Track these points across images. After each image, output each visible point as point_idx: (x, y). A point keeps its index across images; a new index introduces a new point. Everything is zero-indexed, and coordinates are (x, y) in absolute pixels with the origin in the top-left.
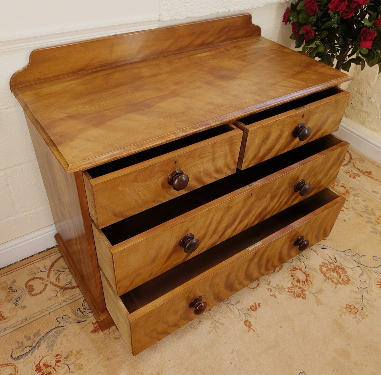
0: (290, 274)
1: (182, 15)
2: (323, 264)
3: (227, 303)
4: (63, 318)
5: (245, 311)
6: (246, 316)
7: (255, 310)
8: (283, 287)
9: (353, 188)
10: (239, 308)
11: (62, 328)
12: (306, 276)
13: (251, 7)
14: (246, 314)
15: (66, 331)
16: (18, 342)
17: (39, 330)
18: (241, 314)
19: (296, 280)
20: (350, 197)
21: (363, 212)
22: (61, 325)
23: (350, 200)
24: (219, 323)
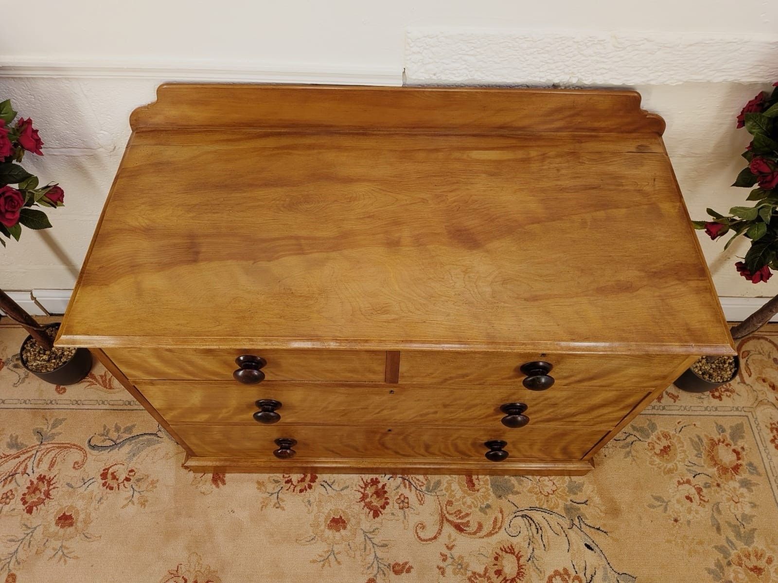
0: (496, 553)
2: (562, 572)
3: (368, 537)
5: (383, 564)
6: (378, 572)
7: (397, 573)
8: (468, 565)
9: (755, 468)
10: (379, 554)
11: (157, 439)
12: (518, 574)
14: (382, 569)
15: (159, 445)
16: (105, 427)
17: (134, 426)
18: (374, 565)
19: (496, 568)
20: (731, 482)
21: (729, 524)
22: (159, 434)
23: (726, 486)
24: (335, 557)
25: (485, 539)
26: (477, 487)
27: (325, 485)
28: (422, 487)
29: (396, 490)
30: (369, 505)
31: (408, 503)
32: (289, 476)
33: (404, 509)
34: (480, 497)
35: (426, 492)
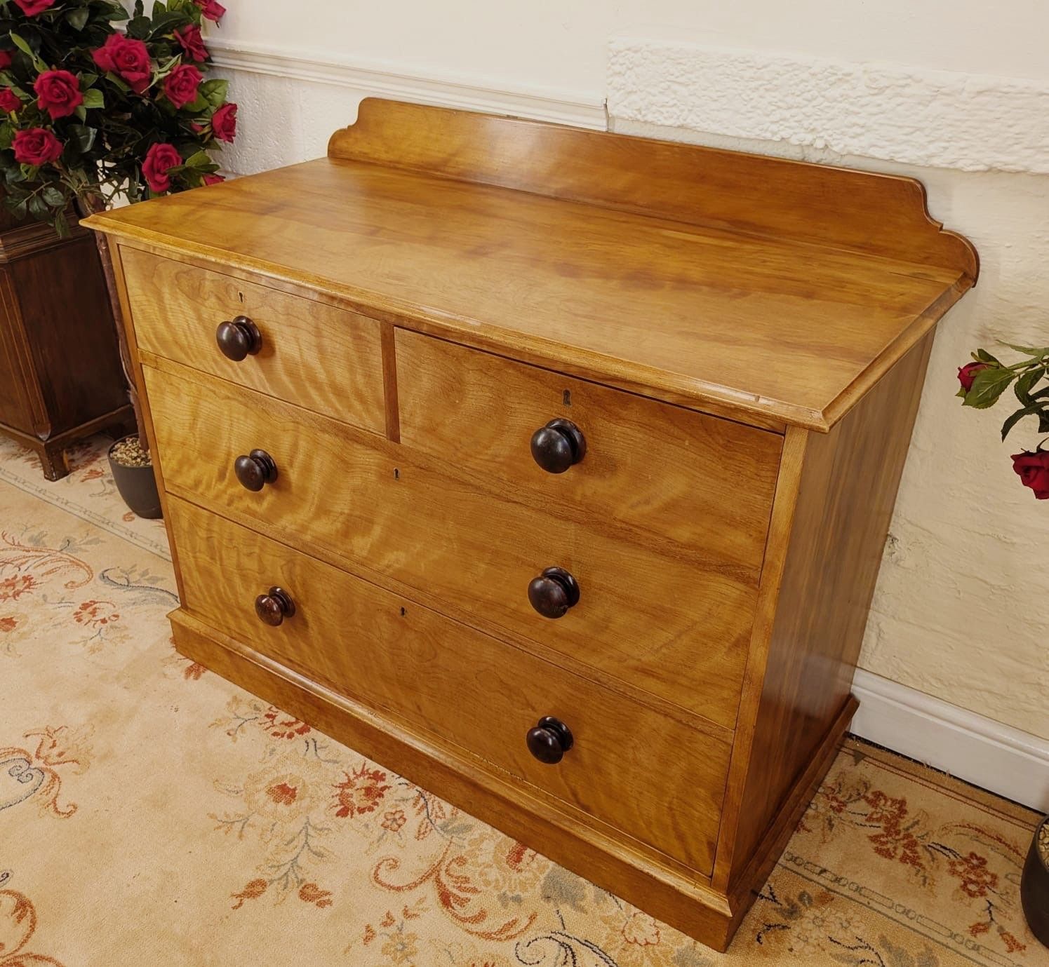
3: (307, 832)
5: (296, 875)
6: (280, 879)
7: (304, 895)
8: (413, 954)
14: (287, 880)
18: (282, 868)
25: (473, 938)
26: (522, 866)
27: (312, 744)
28: (438, 820)
29: (398, 802)
31: (400, 826)
32: (277, 712)
33: (389, 830)
34: (515, 880)
35: (439, 829)
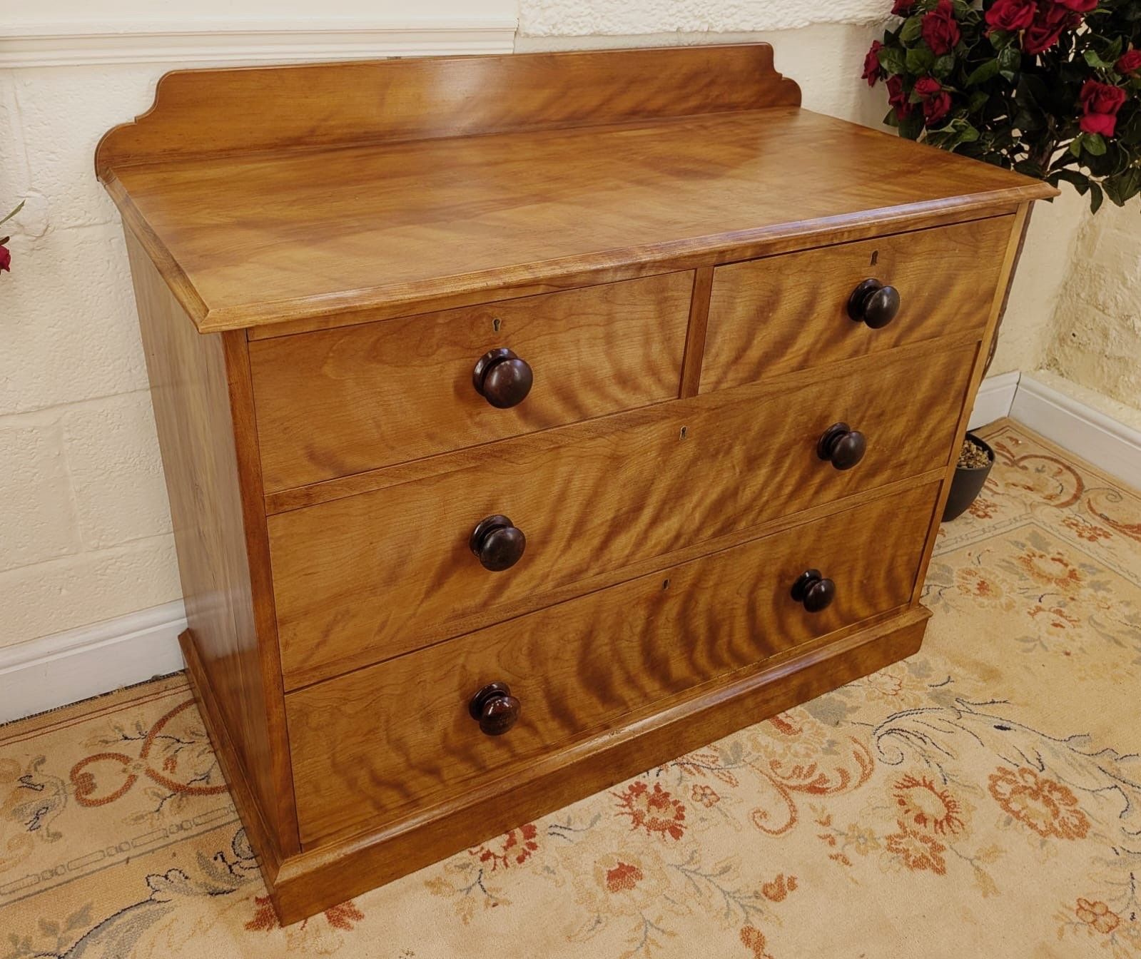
0: (895, 795)
1: (581, 25)
2: (999, 774)
3: (689, 871)
4: (166, 877)
5: (746, 897)
6: (747, 913)
7: (777, 898)
8: (871, 833)
9: (1091, 567)
10: (727, 887)
11: (158, 906)
12: (947, 805)
13: (772, 24)
14: (750, 907)
15: (168, 917)
16: (14, 939)
17: (88, 908)
18: (732, 907)
19: (912, 815)
20: (1082, 591)
21: (1122, 632)
22: (157, 896)
23: (1082, 597)
24: (659, 929)
25: (865, 786)
26: (796, 727)
27: (557, 830)
28: (717, 763)
29: (682, 785)
30: (654, 826)
31: (713, 793)
32: (482, 848)
33: (714, 803)
34: (810, 737)
35: (730, 766)
